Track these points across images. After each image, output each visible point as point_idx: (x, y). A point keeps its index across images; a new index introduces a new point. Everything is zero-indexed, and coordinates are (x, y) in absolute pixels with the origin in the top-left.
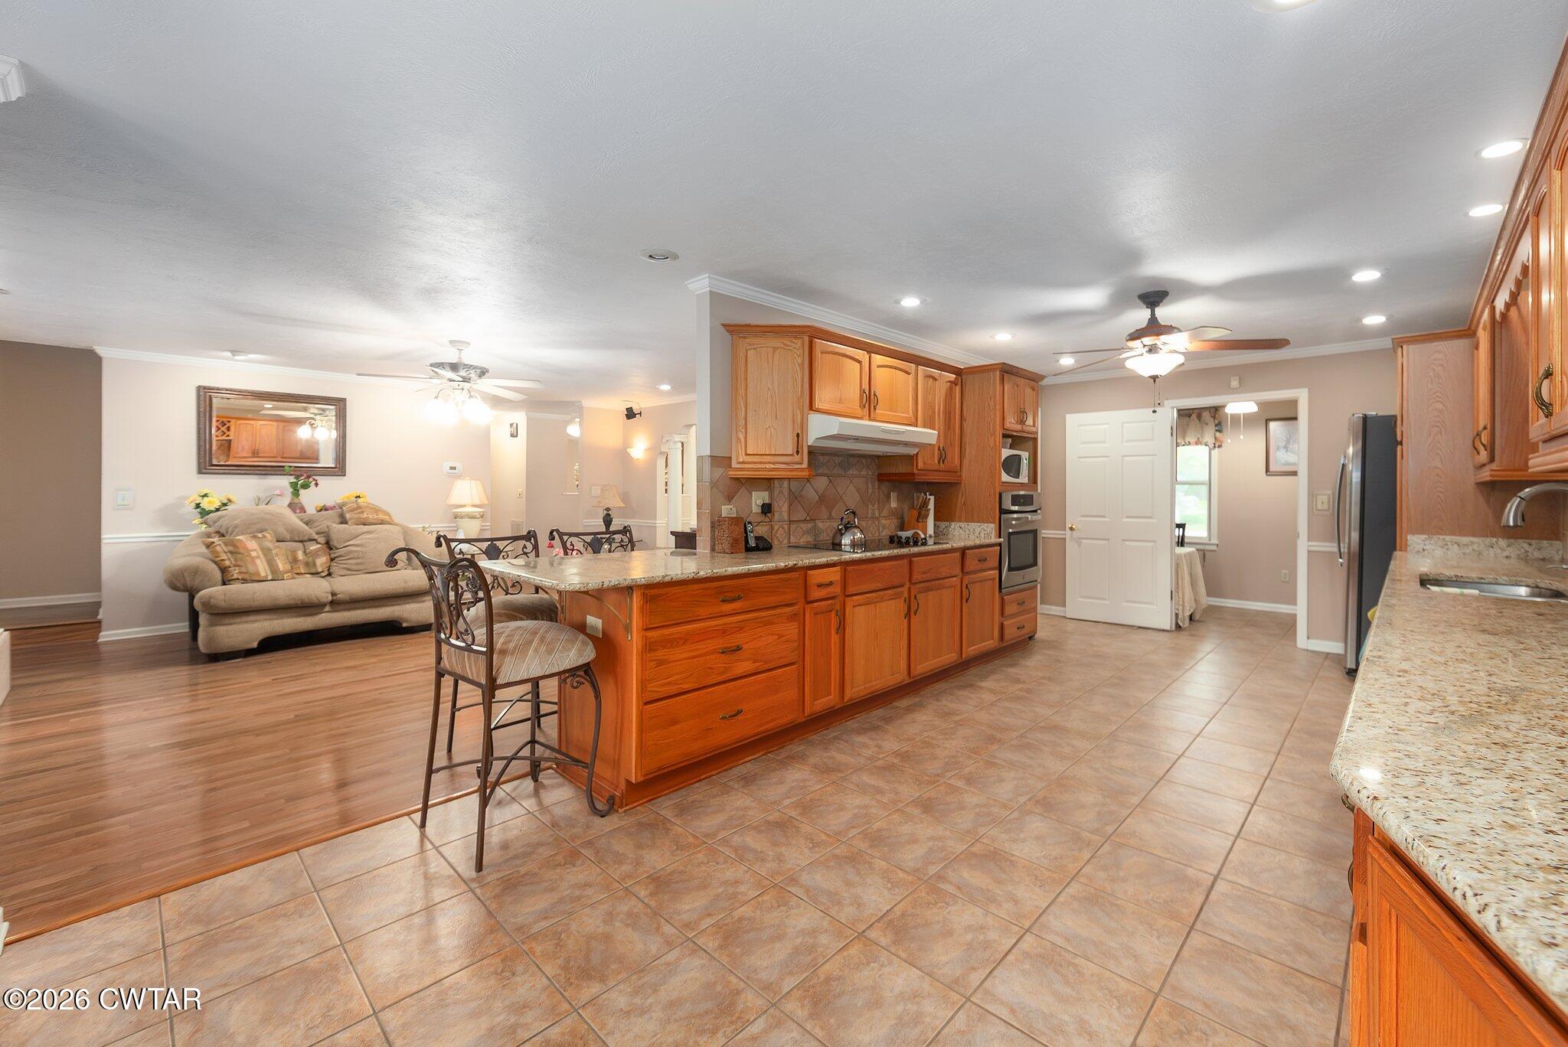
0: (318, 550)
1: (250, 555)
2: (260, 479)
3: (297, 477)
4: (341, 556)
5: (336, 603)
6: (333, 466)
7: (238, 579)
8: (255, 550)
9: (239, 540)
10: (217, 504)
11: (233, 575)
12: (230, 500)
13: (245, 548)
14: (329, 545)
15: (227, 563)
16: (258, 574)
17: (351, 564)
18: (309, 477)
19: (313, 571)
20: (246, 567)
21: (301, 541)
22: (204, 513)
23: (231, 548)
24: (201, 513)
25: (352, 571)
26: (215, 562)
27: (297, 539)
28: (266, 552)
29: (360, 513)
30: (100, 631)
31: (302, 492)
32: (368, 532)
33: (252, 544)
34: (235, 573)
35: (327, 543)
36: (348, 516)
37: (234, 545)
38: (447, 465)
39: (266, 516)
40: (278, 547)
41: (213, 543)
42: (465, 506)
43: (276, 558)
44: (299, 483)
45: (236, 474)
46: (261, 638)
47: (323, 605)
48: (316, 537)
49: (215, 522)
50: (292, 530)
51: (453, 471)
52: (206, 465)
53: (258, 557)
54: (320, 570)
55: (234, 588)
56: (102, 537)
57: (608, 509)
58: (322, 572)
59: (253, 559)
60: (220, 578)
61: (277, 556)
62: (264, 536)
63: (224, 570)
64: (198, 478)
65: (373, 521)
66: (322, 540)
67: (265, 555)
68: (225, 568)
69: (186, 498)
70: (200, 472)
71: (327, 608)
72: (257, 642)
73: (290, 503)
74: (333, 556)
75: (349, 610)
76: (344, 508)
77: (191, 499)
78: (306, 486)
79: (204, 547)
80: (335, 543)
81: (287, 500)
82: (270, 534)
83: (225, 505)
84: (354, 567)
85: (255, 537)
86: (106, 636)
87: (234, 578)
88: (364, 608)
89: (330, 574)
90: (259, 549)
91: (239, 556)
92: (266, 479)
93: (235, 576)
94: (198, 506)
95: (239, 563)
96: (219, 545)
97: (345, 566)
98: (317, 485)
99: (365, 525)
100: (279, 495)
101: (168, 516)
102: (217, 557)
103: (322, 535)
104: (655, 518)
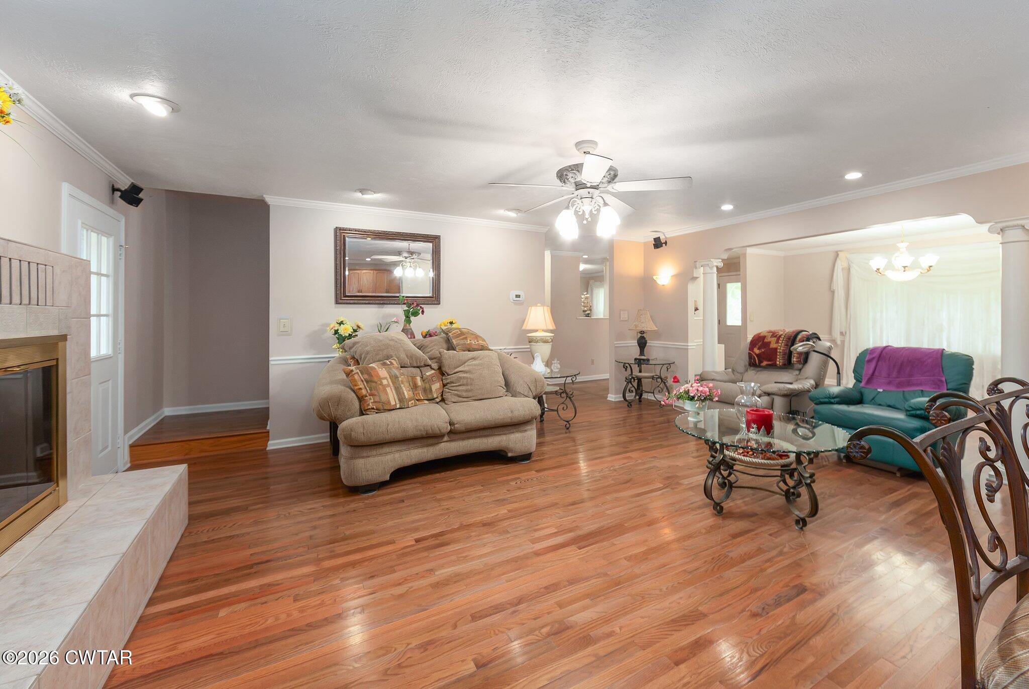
0: (432, 376)
1: (381, 382)
2: (379, 308)
3: (409, 305)
4: (452, 382)
5: (455, 433)
6: (431, 295)
7: (373, 409)
8: (386, 378)
9: (371, 367)
10: (350, 331)
11: (369, 405)
12: (359, 327)
13: (378, 376)
14: (441, 372)
15: (364, 392)
16: (389, 402)
17: (461, 391)
18: (418, 305)
19: (430, 397)
20: (379, 396)
21: (418, 367)
22: (341, 339)
23: (366, 376)
24: (338, 339)
25: (463, 398)
26: (354, 391)
27: (415, 365)
28: (394, 378)
29: (463, 339)
30: (268, 440)
31: (412, 318)
32: (474, 358)
33: (383, 373)
34: (370, 402)
35: (440, 368)
36: (455, 342)
37: (370, 374)
38: (513, 294)
39: (391, 343)
40: (403, 374)
41: (352, 371)
42: (536, 331)
43: (402, 386)
44: (411, 310)
45: (362, 304)
46: (393, 470)
47: (442, 436)
48: (429, 362)
49: (350, 348)
50: (411, 356)
51: (518, 299)
52: (343, 296)
53: (388, 385)
54: (435, 396)
55: (371, 418)
56: (270, 359)
57: (642, 332)
58: (437, 398)
59: (385, 387)
60: (358, 407)
61: (403, 383)
62: (392, 363)
63: (361, 399)
64: (336, 308)
65: (476, 347)
66: (435, 366)
67: (393, 383)
68: (362, 397)
69: (328, 325)
70: (337, 303)
71: (446, 438)
72: (389, 475)
73: (403, 329)
74: (445, 382)
75: (463, 439)
76: (450, 334)
77: (331, 326)
78: (415, 314)
79: (345, 375)
80: (445, 369)
81: (401, 326)
82: (395, 360)
83: (355, 331)
84: (464, 394)
85: (384, 364)
86: (273, 444)
87: (370, 407)
88: (476, 437)
89: (443, 400)
90: (388, 377)
91: (374, 384)
92: (383, 308)
93: (371, 406)
94: (336, 332)
95: (373, 392)
96: (357, 373)
97: (456, 392)
98: (423, 312)
99: (469, 351)
100: (396, 322)
101: (314, 341)
102: (356, 385)
103: (434, 360)
104: (686, 340)
